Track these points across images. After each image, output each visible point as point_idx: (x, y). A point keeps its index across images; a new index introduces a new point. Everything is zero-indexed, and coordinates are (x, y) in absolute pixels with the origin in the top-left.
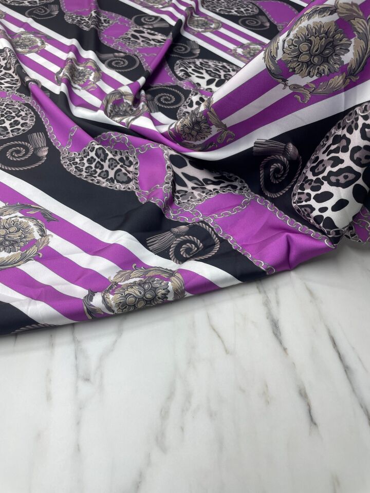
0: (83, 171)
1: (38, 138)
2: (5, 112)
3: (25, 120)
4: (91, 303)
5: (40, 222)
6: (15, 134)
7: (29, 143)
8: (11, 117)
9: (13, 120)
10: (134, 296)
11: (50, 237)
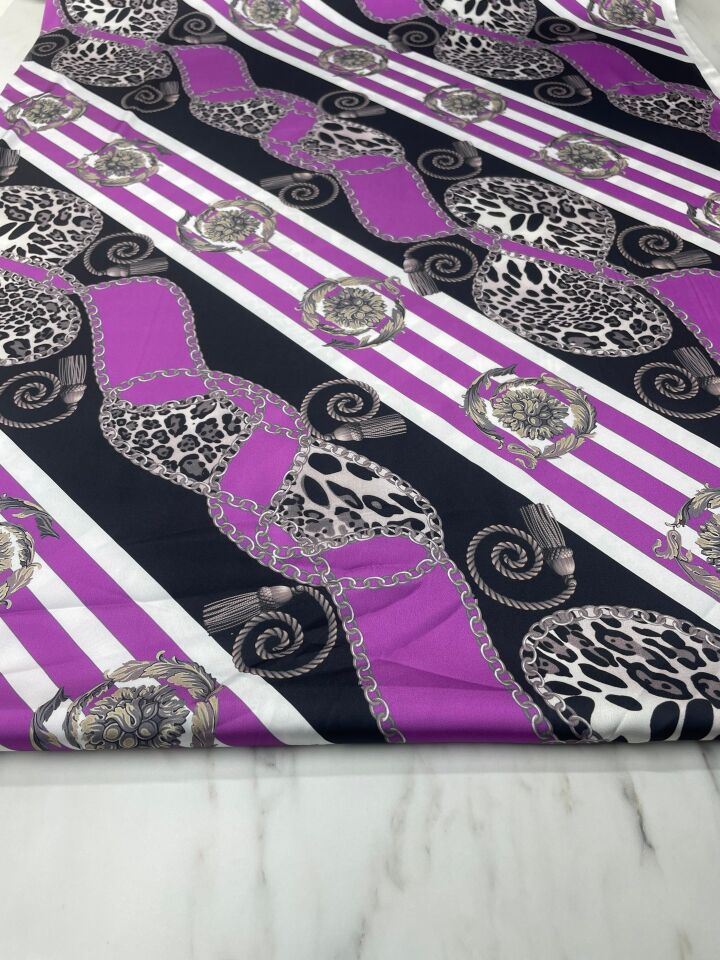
0: (129, 438)
1: (75, 367)
2: (35, 310)
3: (64, 329)
4: (45, 724)
5: (29, 536)
6: (40, 355)
7: (57, 375)
8: (41, 322)
9: (43, 327)
10: (119, 726)
11: (36, 568)
